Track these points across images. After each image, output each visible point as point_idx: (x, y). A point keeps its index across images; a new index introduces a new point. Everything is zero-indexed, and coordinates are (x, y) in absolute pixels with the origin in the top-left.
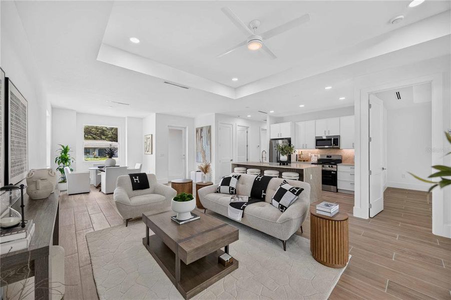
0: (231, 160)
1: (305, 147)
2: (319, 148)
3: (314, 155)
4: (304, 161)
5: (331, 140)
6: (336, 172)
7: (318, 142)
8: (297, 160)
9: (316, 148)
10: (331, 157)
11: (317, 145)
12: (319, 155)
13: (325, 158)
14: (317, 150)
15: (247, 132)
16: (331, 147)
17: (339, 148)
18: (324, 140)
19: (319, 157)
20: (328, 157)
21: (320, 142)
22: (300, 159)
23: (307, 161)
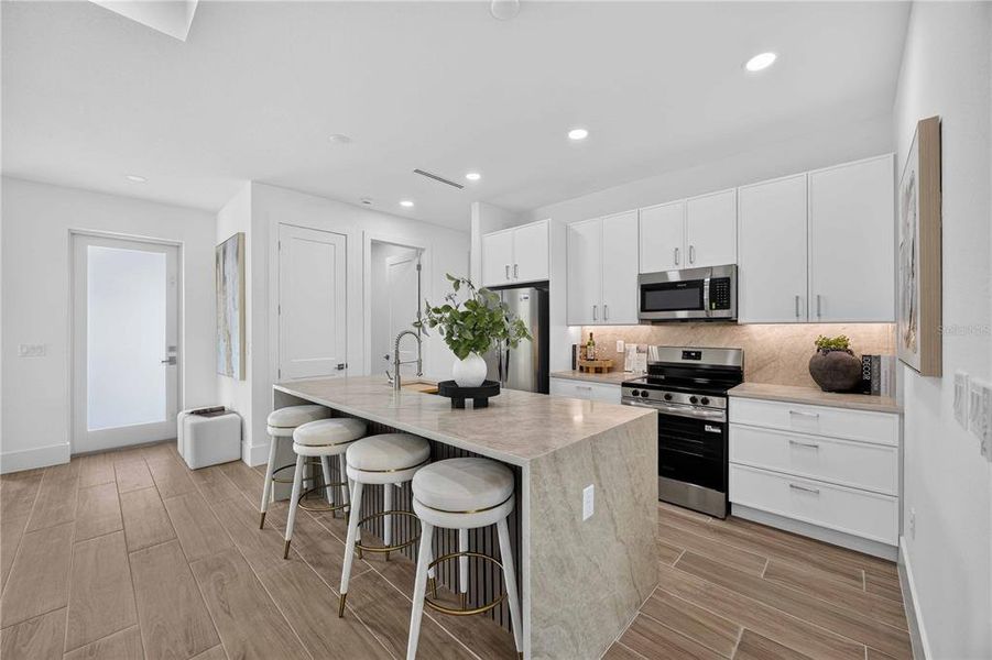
0: (340, 367)
1: (600, 315)
2: (655, 322)
3: (634, 346)
4: (599, 371)
5: (700, 284)
6: (724, 426)
7: (647, 293)
8: (574, 368)
9: (643, 321)
10: (698, 355)
11: (643, 309)
12: (654, 349)
13: (678, 359)
14: (647, 328)
15: (419, 267)
16: (701, 314)
17: (731, 321)
18: (673, 286)
19: (656, 358)
20: (687, 355)
21: (657, 296)
22: (586, 364)
23: (610, 370)
